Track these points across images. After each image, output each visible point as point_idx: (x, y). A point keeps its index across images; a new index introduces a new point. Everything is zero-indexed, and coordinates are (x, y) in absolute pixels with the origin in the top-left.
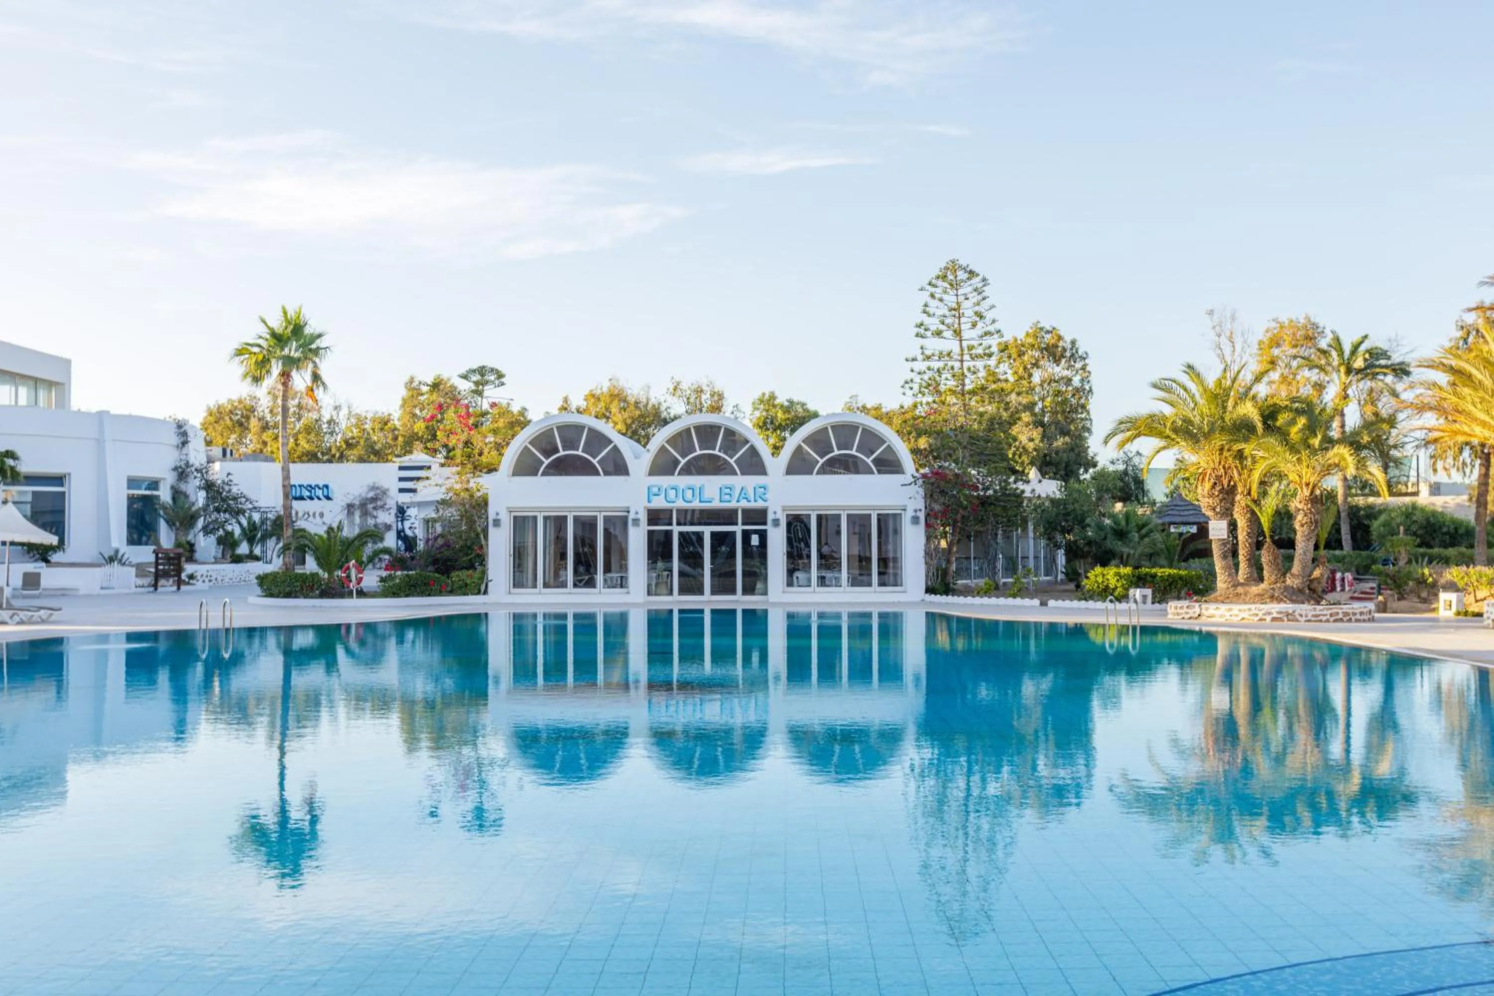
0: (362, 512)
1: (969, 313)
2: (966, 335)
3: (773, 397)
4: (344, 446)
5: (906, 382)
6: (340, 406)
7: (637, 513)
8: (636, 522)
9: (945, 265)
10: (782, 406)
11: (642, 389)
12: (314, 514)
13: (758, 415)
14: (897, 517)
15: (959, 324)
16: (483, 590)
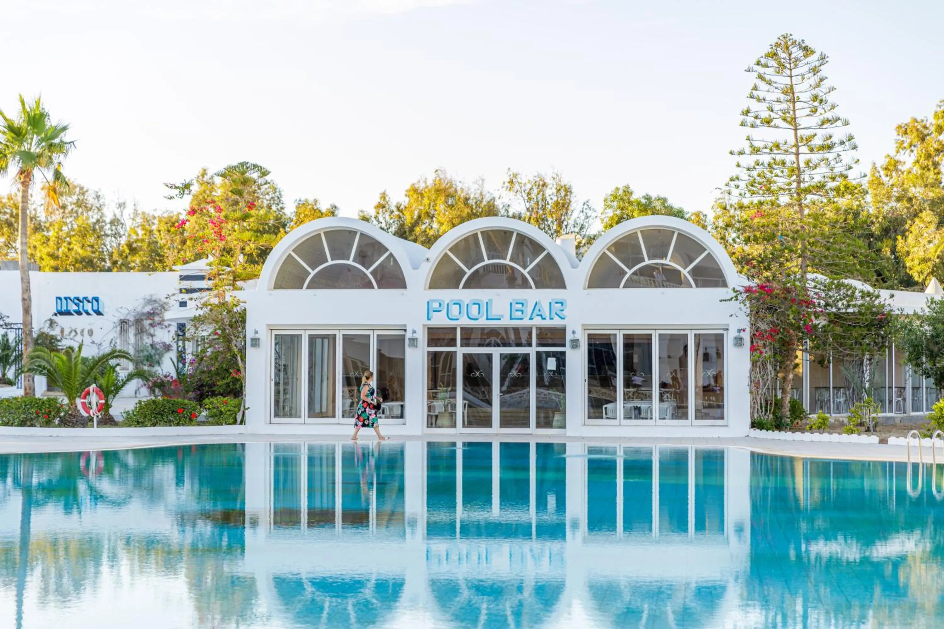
0: (137, 329)
1: (806, 97)
2: (803, 122)
3: (627, 191)
4: (127, 251)
5: (732, 180)
6: (124, 204)
7: (414, 332)
8: (414, 342)
9: (776, 40)
10: (639, 204)
11: (476, 182)
12: (82, 331)
13: (611, 214)
14: (719, 339)
15: (794, 111)
16: (239, 420)
